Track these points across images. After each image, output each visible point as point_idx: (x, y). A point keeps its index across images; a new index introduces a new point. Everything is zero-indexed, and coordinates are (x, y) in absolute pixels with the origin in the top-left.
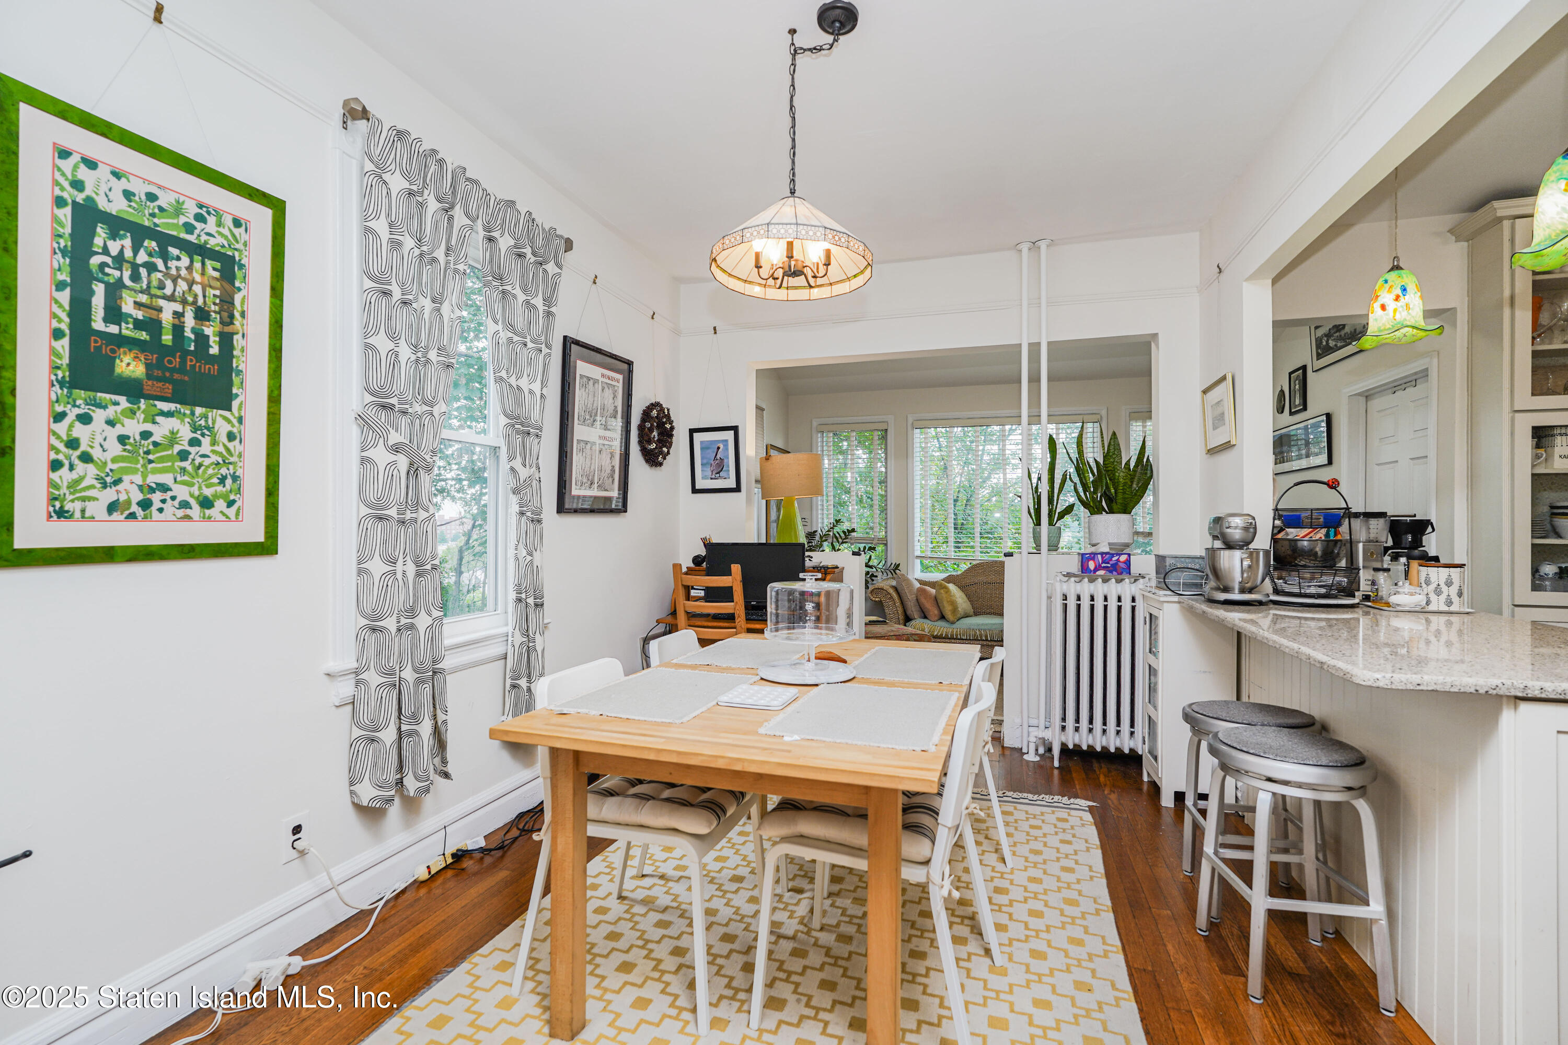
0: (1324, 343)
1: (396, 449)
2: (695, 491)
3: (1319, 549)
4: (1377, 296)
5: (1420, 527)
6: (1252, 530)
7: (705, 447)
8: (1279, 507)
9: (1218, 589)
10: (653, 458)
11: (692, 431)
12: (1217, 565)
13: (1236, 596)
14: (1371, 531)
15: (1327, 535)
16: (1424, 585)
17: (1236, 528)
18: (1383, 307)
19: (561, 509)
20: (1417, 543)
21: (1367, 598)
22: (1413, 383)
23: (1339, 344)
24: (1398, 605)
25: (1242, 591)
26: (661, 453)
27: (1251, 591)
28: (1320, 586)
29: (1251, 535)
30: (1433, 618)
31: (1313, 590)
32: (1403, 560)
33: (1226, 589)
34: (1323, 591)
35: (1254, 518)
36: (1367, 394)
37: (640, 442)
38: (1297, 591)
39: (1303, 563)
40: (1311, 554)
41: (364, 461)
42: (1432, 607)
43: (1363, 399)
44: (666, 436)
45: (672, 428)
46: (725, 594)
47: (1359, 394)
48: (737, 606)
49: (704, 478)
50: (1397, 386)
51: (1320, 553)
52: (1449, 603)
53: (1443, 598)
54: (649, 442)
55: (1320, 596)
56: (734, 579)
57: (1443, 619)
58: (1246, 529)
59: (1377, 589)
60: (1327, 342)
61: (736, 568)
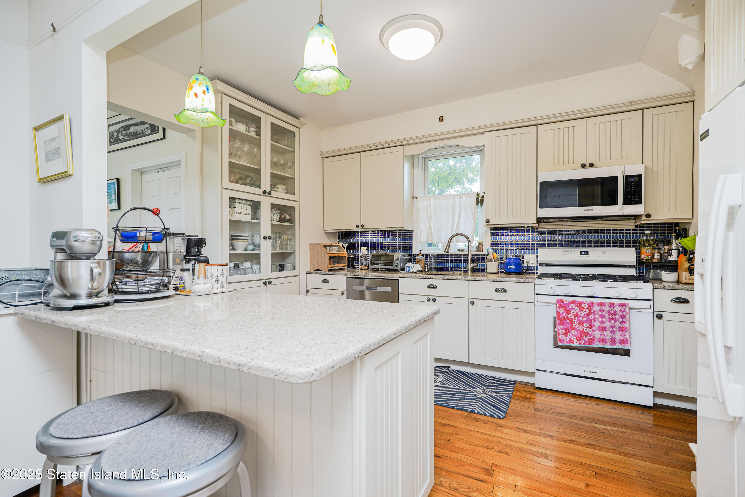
0: (115, 136)
3: (139, 259)
4: (192, 87)
5: (200, 243)
6: (98, 243)
8: (119, 226)
9: (65, 296)
12: (63, 275)
13: (83, 301)
14: (176, 245)
15: (143, 249)
16: (209, 277)
17: (84, 241)
18: (196, 95)
20: (199, 253)
21: (176, 289)
22: (170, 168)
23: (126, 138)
24: (198, 291)
25: (90, 296)
27: (97, 295)
28: (151, 285)
29: (97, 248)
30: (215, 296)
31: (146, 288)
32: (192, 263)
33: (73, 296)
34: (153, 288)
35: (100, 233)
36: (142, 171)
38: (136, 290)
39: (128, 269)
40: (133, 262)
42: (215, 291)
43: (139, 174)
47: (137, 170)
50: (160, 169)
51: (140, 261)
52: (222, 287)
53: (220, 284)
55: (153, 292)
57: (220, 296)
58: (93, 242)
59: (184, 283)
60: (117, 135)
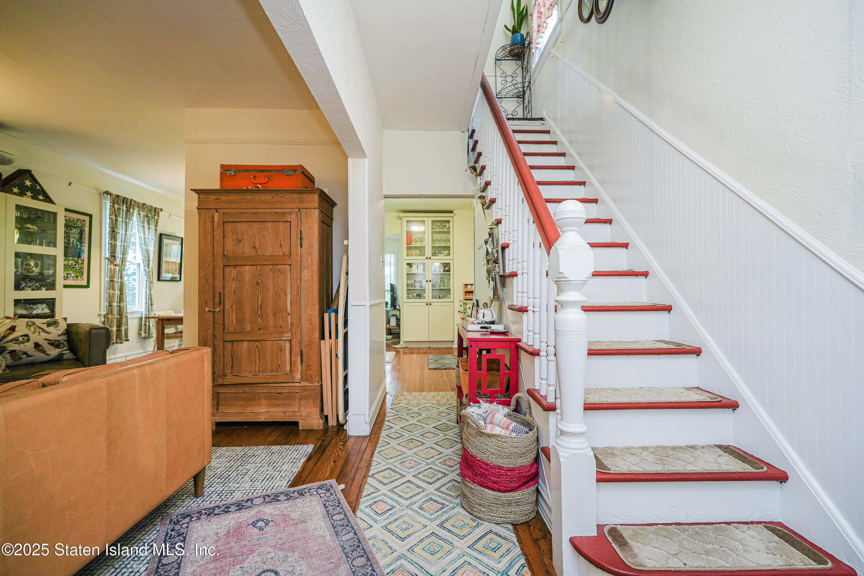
1: (116, 265)
19: (158, 280)
41: (107, 268)
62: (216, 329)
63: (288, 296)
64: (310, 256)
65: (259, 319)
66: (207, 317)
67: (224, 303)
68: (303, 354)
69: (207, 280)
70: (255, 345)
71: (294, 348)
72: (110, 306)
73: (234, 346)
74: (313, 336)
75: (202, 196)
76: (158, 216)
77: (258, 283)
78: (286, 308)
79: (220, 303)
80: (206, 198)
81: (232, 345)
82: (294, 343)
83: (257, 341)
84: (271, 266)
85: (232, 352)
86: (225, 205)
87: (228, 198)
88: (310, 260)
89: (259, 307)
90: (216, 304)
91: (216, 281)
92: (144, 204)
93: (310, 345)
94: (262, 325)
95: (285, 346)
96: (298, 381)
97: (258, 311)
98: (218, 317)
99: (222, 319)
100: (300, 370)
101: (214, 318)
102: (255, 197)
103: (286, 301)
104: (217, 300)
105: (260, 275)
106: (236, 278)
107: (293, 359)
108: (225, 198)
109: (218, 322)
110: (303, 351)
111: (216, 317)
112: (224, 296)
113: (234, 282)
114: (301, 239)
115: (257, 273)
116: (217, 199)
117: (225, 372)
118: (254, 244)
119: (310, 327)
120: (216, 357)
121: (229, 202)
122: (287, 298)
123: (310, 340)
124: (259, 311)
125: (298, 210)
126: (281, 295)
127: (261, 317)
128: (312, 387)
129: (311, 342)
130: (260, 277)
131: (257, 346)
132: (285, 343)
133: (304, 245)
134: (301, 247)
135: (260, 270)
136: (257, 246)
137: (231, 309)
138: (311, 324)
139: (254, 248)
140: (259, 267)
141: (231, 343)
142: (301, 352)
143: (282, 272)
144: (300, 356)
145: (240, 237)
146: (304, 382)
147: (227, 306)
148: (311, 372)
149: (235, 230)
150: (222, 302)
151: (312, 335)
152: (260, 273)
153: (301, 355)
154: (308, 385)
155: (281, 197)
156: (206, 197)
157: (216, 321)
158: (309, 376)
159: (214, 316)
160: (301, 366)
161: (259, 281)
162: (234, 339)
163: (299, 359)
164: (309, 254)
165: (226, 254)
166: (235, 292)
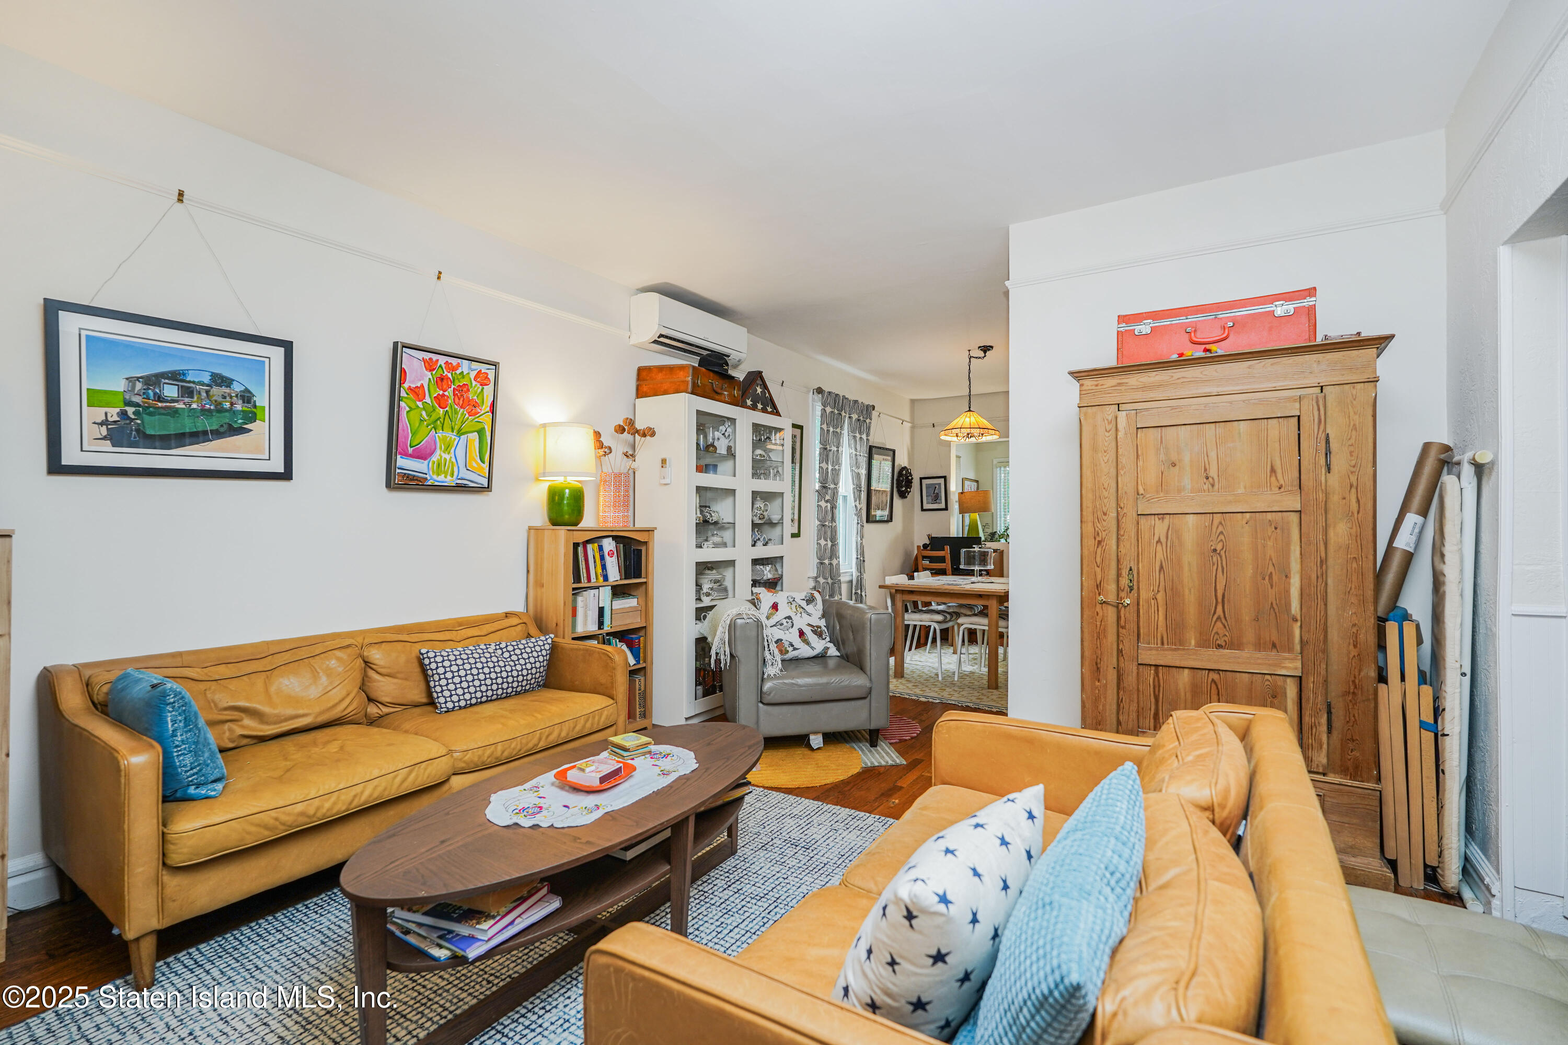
1: (827, 501)
2: (923, 510)
7: (928, 486)
10: (903, 495)
11: (921, 479)
19: (868, 521)
26: (907, 491)
37: (897, 487)
41: (818, 506)
44: (909, 483)
45: (912, 479)
46: (942, 560)
48: (947, 565)
49: (928, 503)
54: (902, 487)
56: (946, 552)
61: (947, 548)
62: (1121, 638)
63: (1292, 581)
64: (1354, 490)
65: (1219, 624)
66: (1101, 614)
67: (1138, 588)
68: (1333, 710)
69: (1099, 542)
70: (1210, 680)
71: (1309, 694)
72: (822, 563)
73: (1160, 675)
74: (1362, 674)
75: (1089, 383)
76: (871, 419)
77: (1215, 550)
78: (1288, 605)
79: (1131, 589)
80: (1097, 385)
81: (1157, 673)
82: (1309, 684)
83: (1212, 670)
84: (1248, 515)
85: (1157, 686)
86: (1139, 396)
87: (1141, 380)
88: (1354, 500)
89: (1220, 600)
90: (1123, 591)
91: (1121, 545)
92: (856, 402)
93: (1354, 693)
94: (1226, 638)
95: (1285, 689)
96: (1321, 770)
97: (1216, 608)
98: (1127, 615)
99: (1135, 619)
100: (1325, 746)
101: (1119, 618)
102: (1204, 373)
103: (1287, 592)
104: (1124, 581)
105: (1221, 533)
106: (1163, 540)
107: (1307, 719)
108: (1137, 380)
109: (1127, 626)
110: (1332, 705)
111: (1122, 616)
112: (1138, 573)
113: (1159, 547)
114: (1328, 453)
115: (1214, 529)
116: (1119, 384)
117: (1141, 724)
118: (1205, 470)
119: (1354, 652)
120: (1121, 693)
121: (1144, 388)
122: (1289, 583)
123: (1354, 682)
124: (1220, 608)
125: (1318, 390)
126: (1275, 578)
127: (1224, 621)
128: (1360, 790)
129: (1355, 687)
130: (1222, 537)
131: (1213, 680)
132: (1285, 682)
133: (1334, 467)
134: (1329, 470)
135: (1221, 523)
136: (1213, 473)
137: (1152, 601)
138: (1355, 646)
139: (1207, 478)
140: (1218, 518)
141: (1153, 668)
142: (1329, 706)
143: (1276, 528)
144: (1325, 716)
145: (1174, 457)
146: (1335, 773)
147: (1144, 595)
148: (1357, 754)
149: (1161, 442)
150: (1135, 587)
151: (1360, 671)
152: (1220, 529)
153: (1329, 713)
154: (1350, 782)
155: (1272, 365)
156: (1096, 383)
157: (1122, 623)
158: (1349, 764)
159: (1119, 612)
160: (1328, 737)
161: (1219, 547)
162: (1162, 663)
163: (1324, 720)
164: (1351, 486)
165: (1141, 491)
166: (1161, 567)
